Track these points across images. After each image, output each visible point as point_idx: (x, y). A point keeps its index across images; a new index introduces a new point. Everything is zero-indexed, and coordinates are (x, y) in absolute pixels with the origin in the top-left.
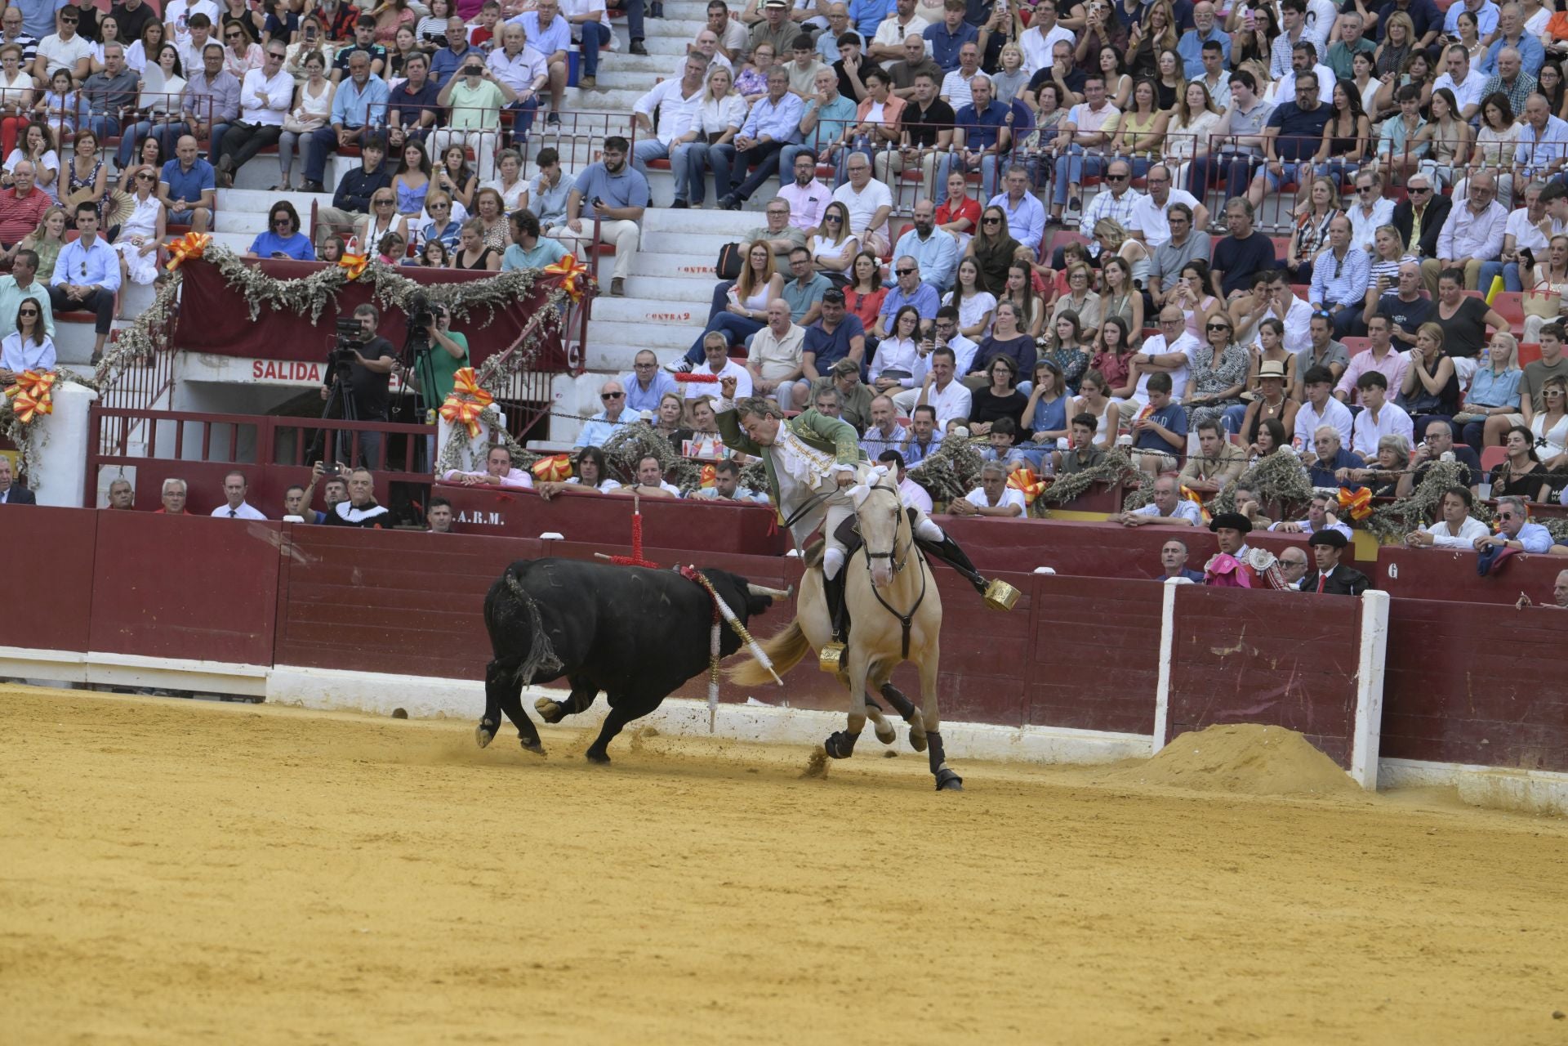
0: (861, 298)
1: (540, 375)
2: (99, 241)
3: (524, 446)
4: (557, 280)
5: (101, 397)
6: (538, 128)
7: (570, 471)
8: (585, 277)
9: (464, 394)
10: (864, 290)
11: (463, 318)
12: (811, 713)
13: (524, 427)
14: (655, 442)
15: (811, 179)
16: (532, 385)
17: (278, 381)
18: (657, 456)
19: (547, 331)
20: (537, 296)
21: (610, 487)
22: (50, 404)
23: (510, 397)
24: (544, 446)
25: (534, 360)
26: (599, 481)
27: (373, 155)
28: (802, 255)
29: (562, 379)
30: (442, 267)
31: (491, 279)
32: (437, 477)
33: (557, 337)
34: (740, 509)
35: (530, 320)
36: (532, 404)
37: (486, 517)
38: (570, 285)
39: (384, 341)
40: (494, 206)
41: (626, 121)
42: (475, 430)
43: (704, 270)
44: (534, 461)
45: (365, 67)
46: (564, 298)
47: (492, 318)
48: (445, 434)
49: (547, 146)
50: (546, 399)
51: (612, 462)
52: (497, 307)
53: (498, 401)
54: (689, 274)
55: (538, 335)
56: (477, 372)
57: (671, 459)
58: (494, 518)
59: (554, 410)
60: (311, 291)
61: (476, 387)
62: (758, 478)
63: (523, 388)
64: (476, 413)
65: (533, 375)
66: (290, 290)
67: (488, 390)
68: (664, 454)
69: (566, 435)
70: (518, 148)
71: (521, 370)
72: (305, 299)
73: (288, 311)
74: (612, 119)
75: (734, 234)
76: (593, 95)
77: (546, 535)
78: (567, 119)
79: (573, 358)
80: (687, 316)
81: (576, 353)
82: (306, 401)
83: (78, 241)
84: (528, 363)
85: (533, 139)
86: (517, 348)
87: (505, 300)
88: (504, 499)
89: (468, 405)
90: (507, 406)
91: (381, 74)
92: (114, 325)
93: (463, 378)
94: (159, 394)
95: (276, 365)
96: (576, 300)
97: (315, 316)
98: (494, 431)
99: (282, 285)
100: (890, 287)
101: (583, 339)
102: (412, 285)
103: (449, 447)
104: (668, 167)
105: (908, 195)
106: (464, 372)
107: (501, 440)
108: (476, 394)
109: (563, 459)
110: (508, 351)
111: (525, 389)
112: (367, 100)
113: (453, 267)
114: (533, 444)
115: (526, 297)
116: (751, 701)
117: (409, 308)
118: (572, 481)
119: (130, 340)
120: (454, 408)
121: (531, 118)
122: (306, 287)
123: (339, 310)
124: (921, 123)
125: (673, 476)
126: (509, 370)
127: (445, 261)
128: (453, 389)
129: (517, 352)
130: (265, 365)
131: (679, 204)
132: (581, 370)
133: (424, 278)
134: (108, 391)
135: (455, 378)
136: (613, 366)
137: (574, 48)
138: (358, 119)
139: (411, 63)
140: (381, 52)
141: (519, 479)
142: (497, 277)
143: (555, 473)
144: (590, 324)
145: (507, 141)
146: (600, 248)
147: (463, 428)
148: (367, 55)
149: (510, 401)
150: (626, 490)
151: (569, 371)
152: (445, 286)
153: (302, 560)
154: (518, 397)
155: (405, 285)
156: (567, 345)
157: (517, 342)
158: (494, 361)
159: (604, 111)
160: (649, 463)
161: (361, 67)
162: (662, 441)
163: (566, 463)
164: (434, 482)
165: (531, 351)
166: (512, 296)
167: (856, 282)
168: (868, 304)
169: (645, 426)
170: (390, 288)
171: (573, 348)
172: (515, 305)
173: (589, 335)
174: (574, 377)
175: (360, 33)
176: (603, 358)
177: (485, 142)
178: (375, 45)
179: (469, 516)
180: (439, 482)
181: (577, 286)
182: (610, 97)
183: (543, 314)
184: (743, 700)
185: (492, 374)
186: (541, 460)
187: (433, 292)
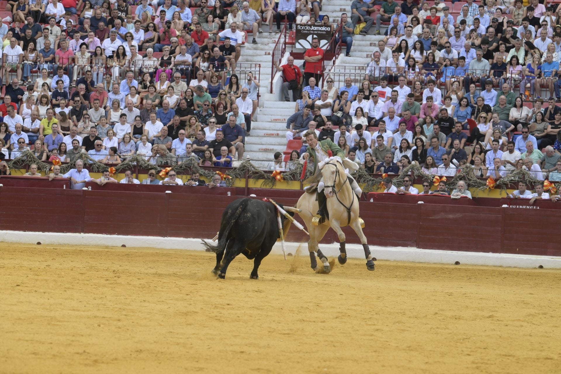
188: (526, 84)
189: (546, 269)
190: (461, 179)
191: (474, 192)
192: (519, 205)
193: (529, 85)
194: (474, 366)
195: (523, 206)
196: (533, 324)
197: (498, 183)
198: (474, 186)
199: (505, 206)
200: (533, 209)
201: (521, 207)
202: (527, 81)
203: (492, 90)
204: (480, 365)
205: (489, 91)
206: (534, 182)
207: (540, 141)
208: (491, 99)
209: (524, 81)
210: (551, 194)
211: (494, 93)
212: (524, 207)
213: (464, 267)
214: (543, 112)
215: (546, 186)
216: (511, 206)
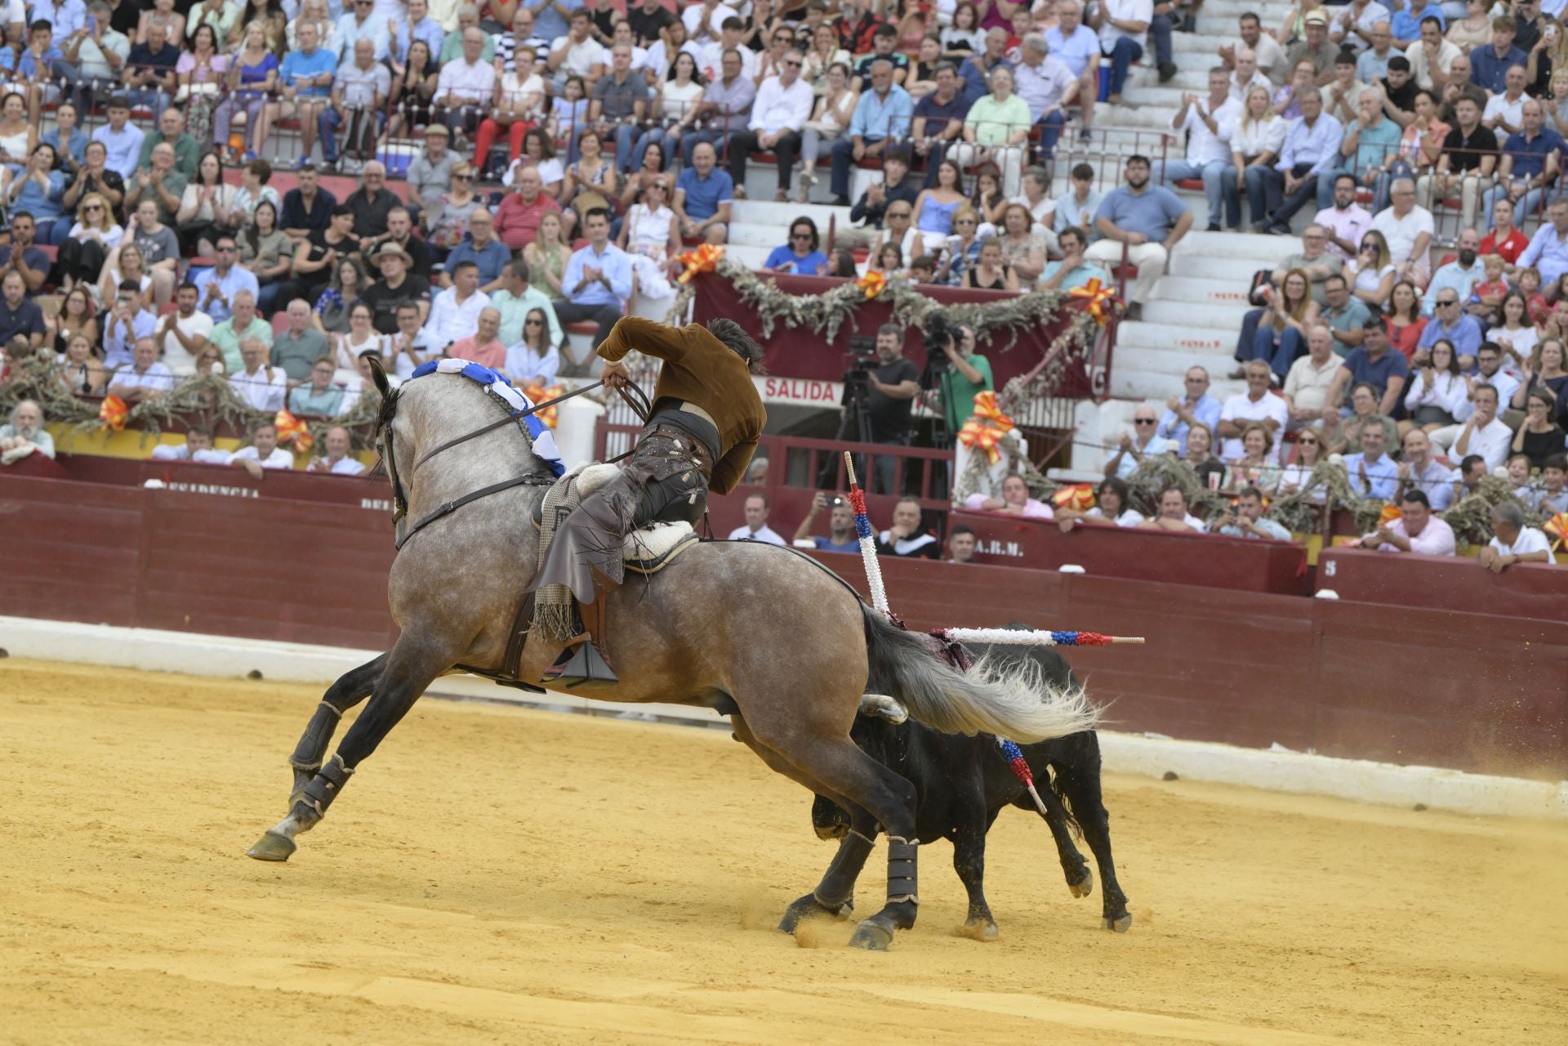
0: (1399, 330)
1: (1063, 401)
3: (1044, 472)
4: (1082, 302)
5: (608, 413)
6: (1066, 145)
7: (1093, 502)
8: (1112, 300)
9: (984, 419)
10: (1400, 321)
11: (984, 340)
12: (1338, 762)
13: (1045, 453)
14: (1182, 474)
15: (1350, 202)
16: (1055, 411)
17: (791, 401)
18: (1182, 489)
19: (1071, 354)
20: (1062, 320)
21: (1131, 519)
22: (554, 418)
23: (1032, 423)
24: (1065, 474)
25: (1057, 385)
26: (1121, 512)
27: (895, 168)
28: (1338, 283)
29: (1085, 406)
31: (1015, 301)
32: (955, 505)
33: (1080, 363)
34: (1268, 546)
35: (1054, 344)
36: (1055, 431)
37: (1004, 547)
38: (1096, 309)
39: (908, 362)
40: (1023, 222)
41: (1158, 140)
42: (994, 457)
44: (1055, 491)
45: (887, 76)
46: (1090, 322)
47: (1014, 341)
48: (963, 460)
49: (1075, 163)
50: (1069, 426)
51: (1136, 494)
52: (1020, 329)
53: (1020, 427)
54: (1220, 300)
55: (1062, 360)
56: (998, 396)
57: (1197, 492)
58: (1013, 549)
59: (1077, 438)
60: (828, 308)
61: (998, 412)
62: (1288, 514)
63: (1045, 414)
64: (996, 440)
65: (1056, 401)
66: (807, 307)
67: (1008, 415)
68: (1190, 486)
69: (1087, 464)
70: (1043, 165)
71: (1044, 395)
72: (821, 316)
73: (803, 329)
74: (1143, 138)
75: (1266, 259)
76: (1122, 112)
77: (1066, 568)
78: (1096, 135)
79: (1098, 385)
80: (1217, 344)
81: (1101, 379)
82: (820, 423)
83: (589, 248)
84: (1051, 388)
85: (1059, 156)
86: (1040, 373)
87: (1028, 323)
88: (1024, 529)
89: (988, 431)
90: (1028, 432)
91: (902, 84)
93: (984, 402)
95: (790, 383)
96: (1102, 325)
97: (831, 334)
98: (1014, 458)
99: (797, 302)
100: (1429, 318)
101: (1108, 364)
102: (932, 305)
103: (968, 473)
104: (1200, 188)
105: (1450, 223)
106: (985, 398)
107: (1022, 467)
108: (997, 419)
109: (1085, 490)
110: (1030, 376)
111: (1047, 416)
112: (889, 111)
114: (1054, 473)
115: (1051, 322)
116: (1276, 746)
117: (928, 328)
118: (1094, 513)
120: (972, 433)
121: (1058, 133)
122: (822, 305)
123: (856, 328)
124: (1463, 150)
125: (1200, 510)
126: (1031, 395)
128: (973, 414)
129: (1041, 377)
130: (778, 383)
131: (1214, 227)
132: (1106, 397)
133: (946, 298)
134: (615, 406)
135: (975, 402)
136: (1139, 394)
137: (1105, 63)
138: (877, 130)
139: (941, 74)
140: (902, 61)
141: (1037, 509)
142: (1017, 299)
143: (1076, 504)
144: (1116, 351)
145: (1033, 158)
146: (1124, 271)
147: (982, 453)
148: (889, 64)
149: (1032, 428)
150: (1150, 523)
151: (1093, 397)
152: (967, 306)
154: (1039, 423)
155: (923, 305)
156: (1092, 371)
157: (1039, 367)
158: (1016, 384)
159: (1136, 129)
160: (1173, 496)
161: (883, 75)
162: (1188, 473)
163: (1088, 493)
164: (951, 509)
165: (1054, 377)
166: (1035, 318)
167: (1393, 311)
168: (1407, 338)
169: (1172, 458)
170: (909, 308)
171: (1098, 374)
172: (1038, 329)
173: (1115, 361)
174: (1098, 404)
175: (881, 43)
176: (1129, 385)
177: (1012, 159)
178: (896, 55)
179: (987, 545)
180: (957, 510)
181: (1104, 310)
182: (1141, 114)
183: (1068, 338)
184: (1268, 745)
185: (1013, 399)
186: (1062, 490)
187: (953, 311)
188: (233, 113)
189: (272, 682)
190: (22, 396)
191: (62, 436)
192: (198, 482)
193: (241, 117)
194: (30, 980)
195: (208, 484)
196: (220, 853)
197: (135, 412)
198: (62, 419)
199: (153, 483)
200: (238, 497)
201: (203, 489)
202: (236, 106)
203: (130, 126)
204: (49, 978)
205: (118, 128)
206: (247, 416)
207: (270, 290)
208: (125, 154)
209: (226, 105)
210: (298, 455)
211: (134, 134)
212: (213, 490)
213: (19, 667)
215: (282, 428)
216: (173, 486)
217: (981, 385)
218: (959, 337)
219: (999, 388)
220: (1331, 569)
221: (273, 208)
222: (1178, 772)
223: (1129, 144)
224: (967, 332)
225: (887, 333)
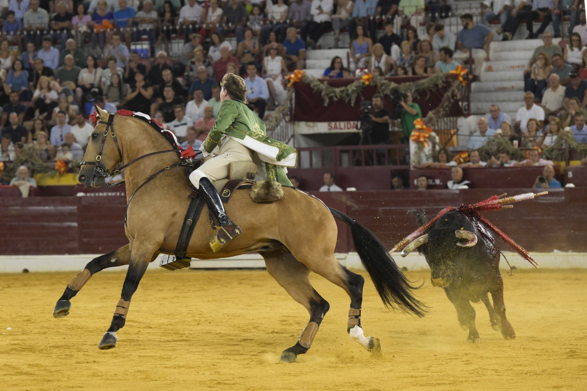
1: (451, 118)
2: (257, 77)
4: (455, 77)
8: (467, 74)
9: (420, 130)
14: (504, 143)
16: (449, 123)
17: (339, 131)
19: (453, 98)
20: (447, 85)
23: (440, 128)
24: (456, 148)
25: (448, 112)
28: (559, 57)
29: (461, 119)
30: (405, 76)
31: (427, 79)
33: (457, 102)
35: (445, 95)
37: (434, 181)
38: (461, 79)
40: (428, 47)
42: (426, 145)
43: (519, 66)
46: (459, 85)
47: (429, 96)
48: (413, 147)
52: (430, 91)
53: (434, 131)
54: (512, 69)
55: (449, 101)
58: (438, 182)
59: (459, 133)
60: (350, 91)
61: (424, 126)
62: (550, 154)
65: (448, 118)
66: (342, 92)
67: (429, 127)
69: (464, 143)
71: (444, 117)
72: (348, 95)
73: (341, 100)
79: (465, 110)
80: (513, 87)
81: (466, 107)
82: (351, 139)
84: (446, 113)
86: (441, 108)
87: (433, 88)
89: (422, 134)
92: (266, 113)
93: (418, 123)
94: (289, 140)
95: (338, 123)
96: (464, 85)
97: (353, 102)
99: (338, 90)
101: (469, 101)
102: (393, 85)
108: (425, 129)
109: (465, 154)
110: (437, 109)
111: (446, 125)
112: (367, 6)
113: (410, 75)
116: (555, 251)
117: (393, 94)
119: (274, 119)
122: (347, 90)
123: (363, 98)
126: (438, 117)
127: (406, 73)
128: (415, 128)
129: (441, 110)
130: (333, 124)
132: (469, 115)
133: (399, 81)
135: (415, 123)
136: (483, 112)
142: (430, 78)
143: (462, 160)
144: (471, 95)
146: (471, 62)
149: (439, 130)
151: (464, 115)
152: (408, 84)
153: (356, 207)
154: (443, 129)
155: (390, 85)
156: (462, 104)
157: (440, 105)
158: (431, 114)
165: (447, 109)
166: (436, 85)
169: (499, 136)
170: (383, 87)
171: (465, 106)
172: (438, 90)
173: (471, 99)
174: (466, 118)
176: (478, 108)
181: (464, 79)
183: (451, 92)
184: (552, 251)
185: (431, 119)
186: (455, 155)
187: (402, 87)
190: (22, 164)
191: (40, 179)
195: (102, 192)
197: (70, 165)
198: (40, 172)
199: (80, 194)
200: (116, 196)
201: (101, 194)
203: (52, 48)
205: (48, 49)
208: (52, 60)
212: (105, 194)
213: (33, 276)
214: (120, 73)
216: (88, 195)
217: (417, 115)
218: (405, 97)
219: (424, 115)
220: (570, 175)
221: (119, 76)
222: (516, 266)
223: (467, 8)
224: (409, 94)
225: (376, 97)
